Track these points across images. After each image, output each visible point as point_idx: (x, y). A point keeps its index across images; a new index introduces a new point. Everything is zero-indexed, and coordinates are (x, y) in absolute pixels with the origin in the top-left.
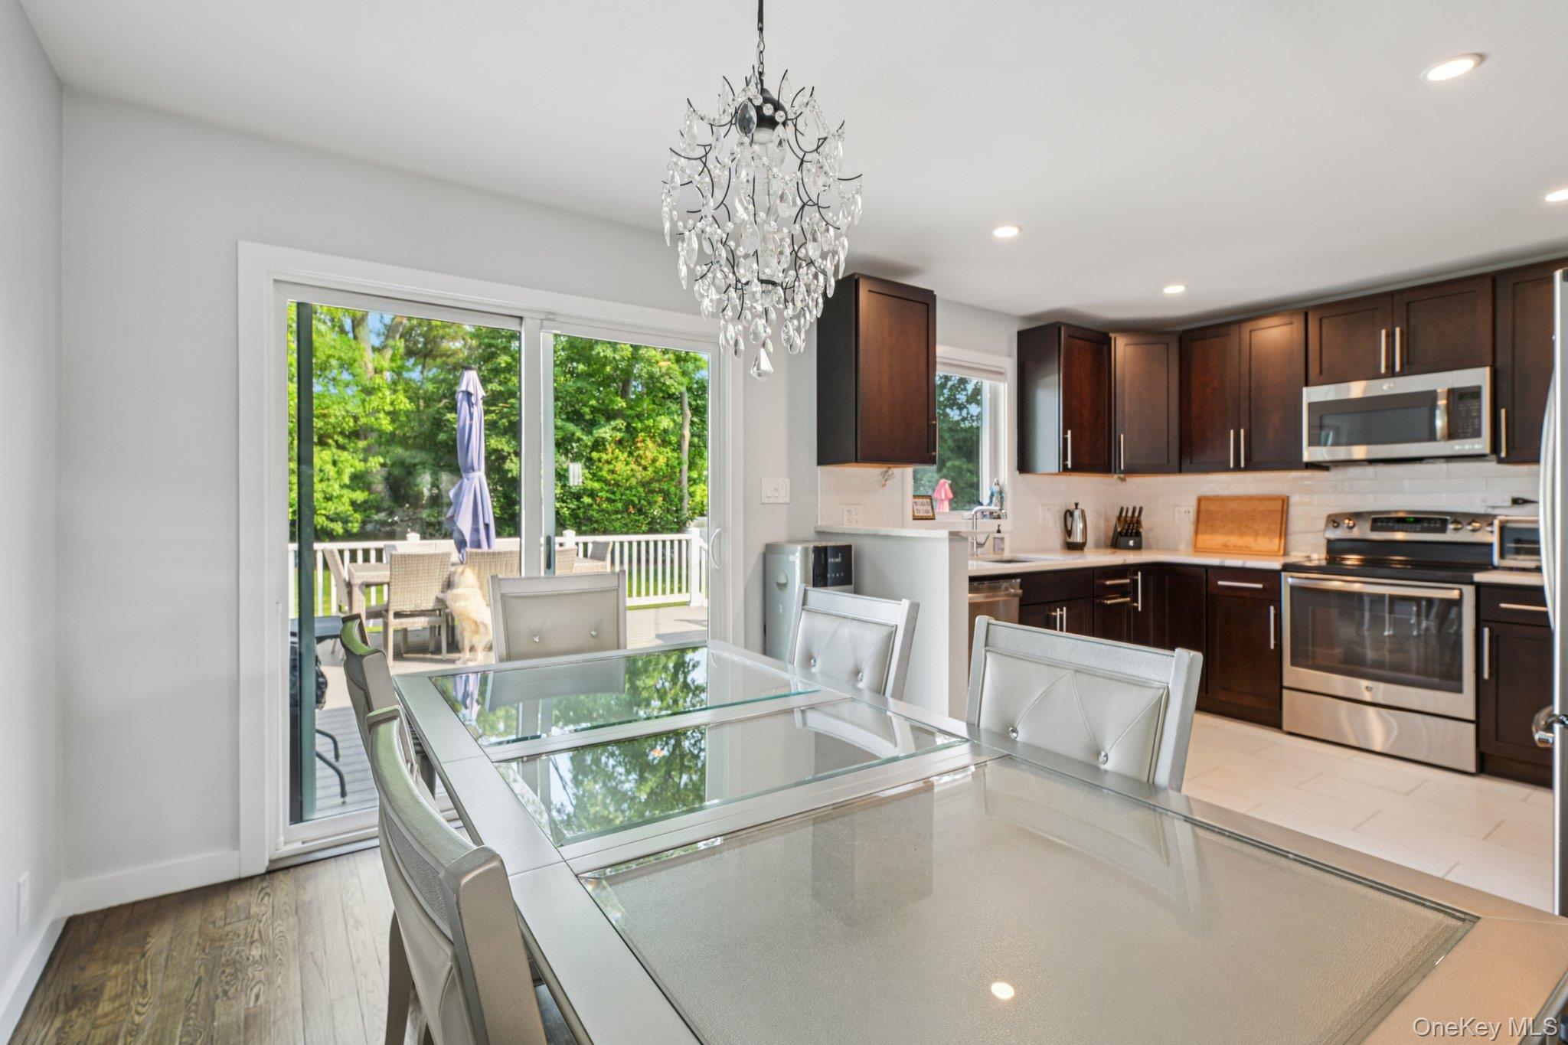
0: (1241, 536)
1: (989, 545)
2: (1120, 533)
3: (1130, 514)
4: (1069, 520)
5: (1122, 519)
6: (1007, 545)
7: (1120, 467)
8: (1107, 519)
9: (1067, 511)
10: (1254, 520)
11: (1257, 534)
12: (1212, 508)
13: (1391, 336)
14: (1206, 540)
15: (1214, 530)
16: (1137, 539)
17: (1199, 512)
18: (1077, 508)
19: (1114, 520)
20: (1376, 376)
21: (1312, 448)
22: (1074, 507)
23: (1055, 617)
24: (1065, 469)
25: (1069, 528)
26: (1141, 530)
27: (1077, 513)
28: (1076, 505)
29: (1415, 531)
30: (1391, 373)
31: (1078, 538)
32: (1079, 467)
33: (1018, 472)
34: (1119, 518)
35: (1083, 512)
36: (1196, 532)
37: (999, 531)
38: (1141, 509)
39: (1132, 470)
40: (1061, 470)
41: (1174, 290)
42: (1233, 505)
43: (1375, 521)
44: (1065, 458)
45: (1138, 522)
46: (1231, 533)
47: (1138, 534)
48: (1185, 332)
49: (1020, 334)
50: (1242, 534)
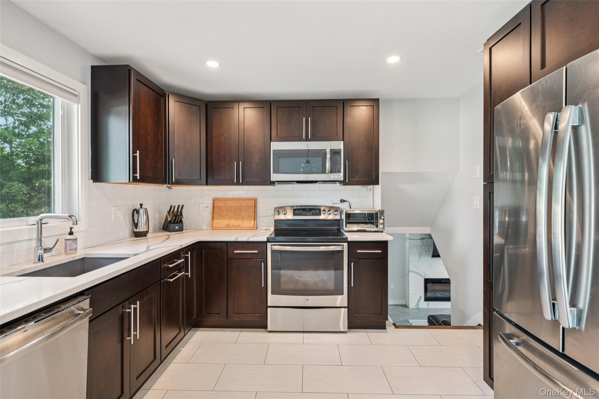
0: (236, 220)
1: (60, 246)
2: (170, 221)
3: (176, 209)
4: (136, 216)
5: (171, 213)
6: (80, 244)
7: (172, 180)
8: (160, 213)
9: (135, 210)
10: (242, 211)
11: (243, 219)
12: (221, 205)
13: (307, 121)
14: (218, 223)
15: (222, 217)
16: (180, 224)
17: (214, 207)
18: (141, 207)
19: (165, 213)
20: (301, 140)
21: (275, 174)
22: (140, 207)
23: (130, 313)
24: (135, 180)
25: (136, 222)
26: (183, 219)
27: (141, 211)
28: (141, 205)
29: (310, 215)
30: (307, 140)
31: (142, 228)
32: (144, 179)
33: (92, 181)
34: (169, 212)
35: (146, 209)
36: (213, 218)
37: (71, 233)
38: (183, 206)
39: (178, 182)
40: (131, 180)
41: (213, 64)
42: (231, 203)
43: (294, 210)
44: (135, 172)
45: (181, 214)
46: (230, 218)
47: (181, 222)
48: (208, 102)
49: (94, 68)
50: (236, 219)
